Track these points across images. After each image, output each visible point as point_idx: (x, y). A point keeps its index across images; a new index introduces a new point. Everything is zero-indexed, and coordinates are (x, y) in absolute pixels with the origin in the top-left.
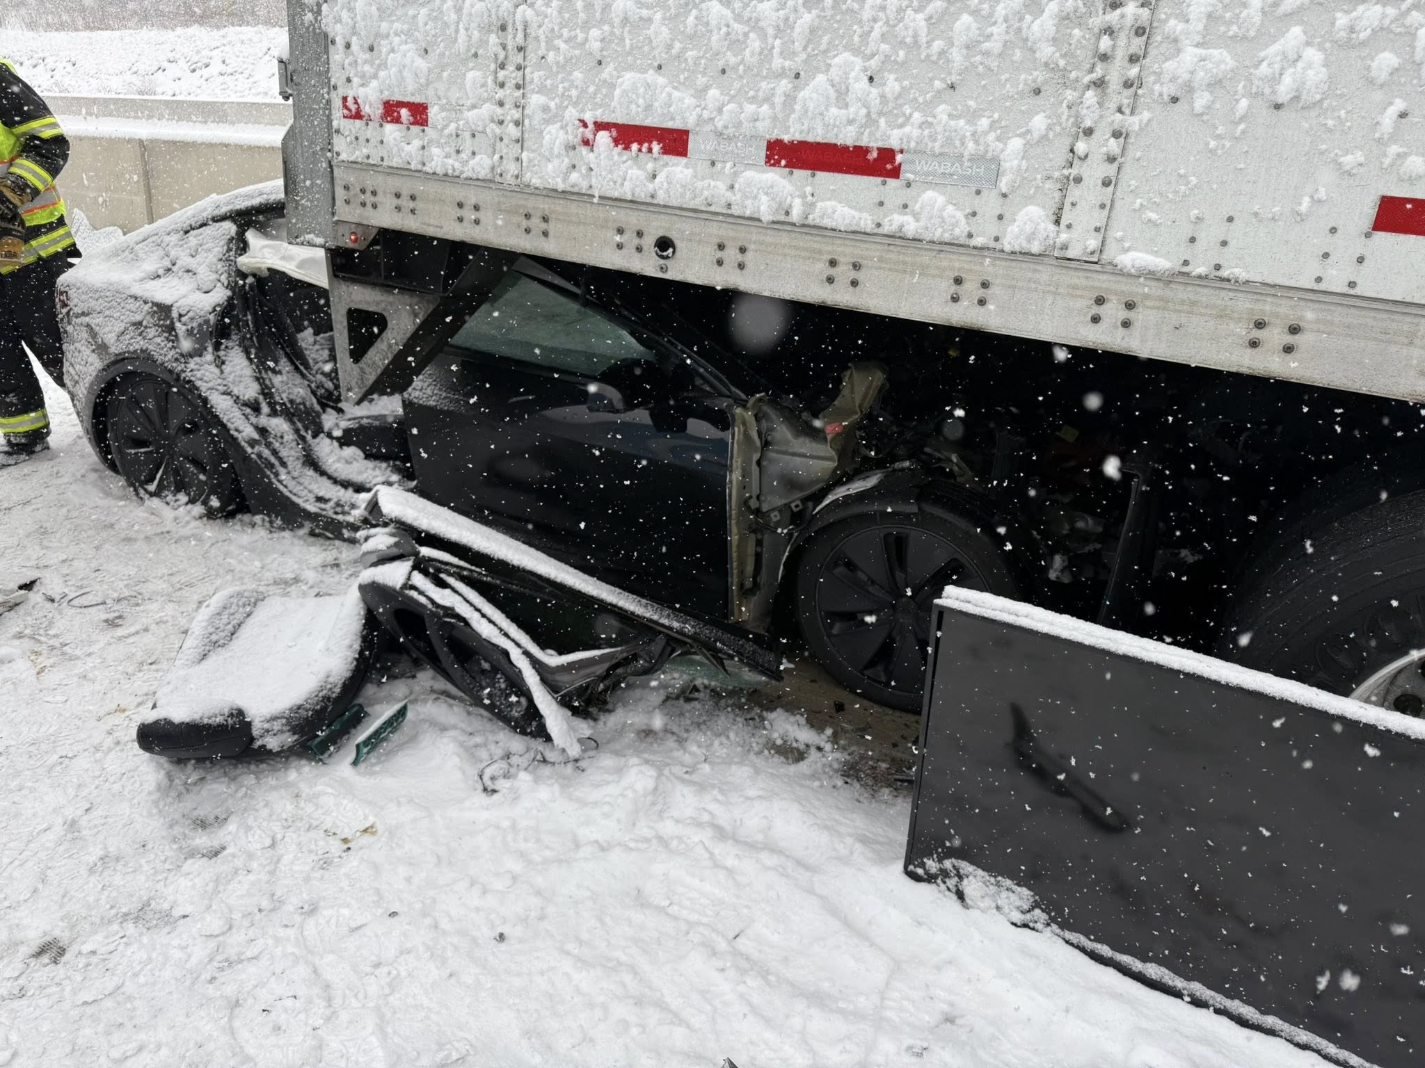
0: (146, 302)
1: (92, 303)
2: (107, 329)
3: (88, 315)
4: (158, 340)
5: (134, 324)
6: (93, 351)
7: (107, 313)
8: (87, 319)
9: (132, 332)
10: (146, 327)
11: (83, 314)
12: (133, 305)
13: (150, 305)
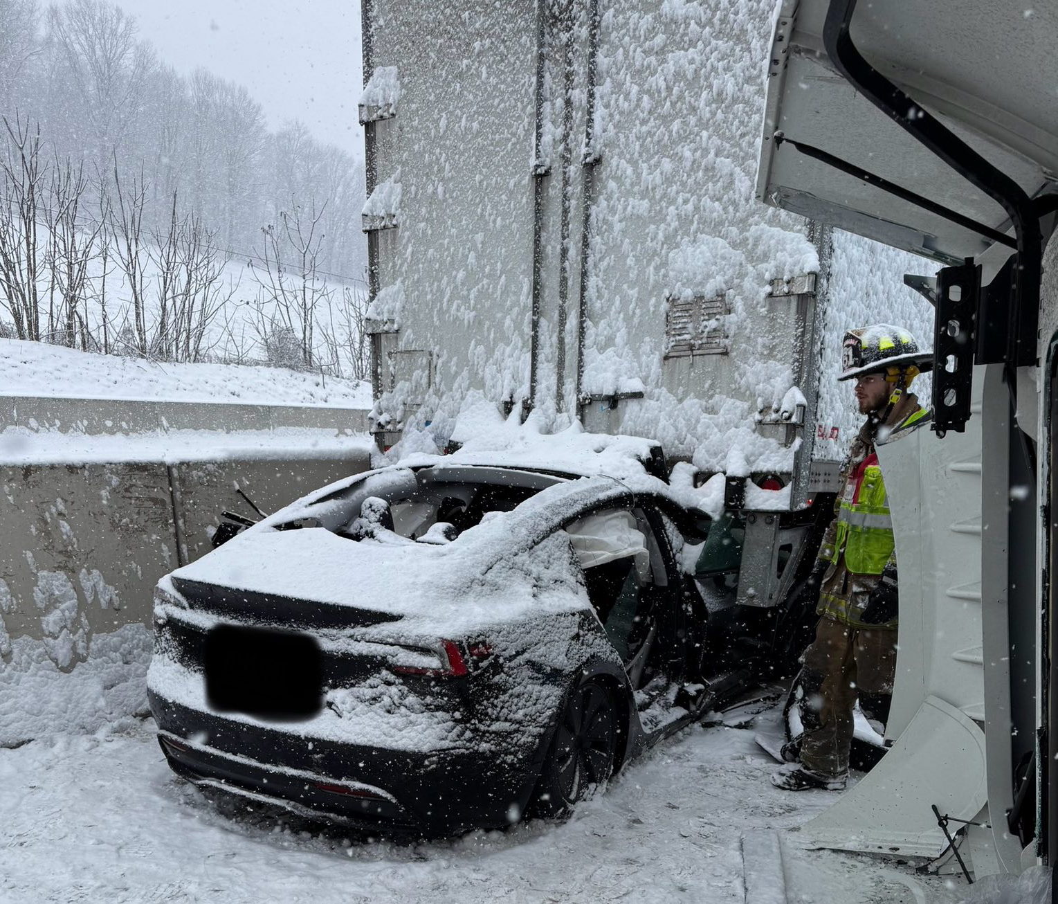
0: (573, 615)
1: (528, 638)
2: (554, 654)
3: (523, 652)
4: (597, 641)
5: (573, 638)
6: (542, 684)
7: (547, 639)
8: (526, 655)
9: (576, 646)
10: (584, 636)
11: (518, 654)
12: (566, 622)
13: (577, 615)
